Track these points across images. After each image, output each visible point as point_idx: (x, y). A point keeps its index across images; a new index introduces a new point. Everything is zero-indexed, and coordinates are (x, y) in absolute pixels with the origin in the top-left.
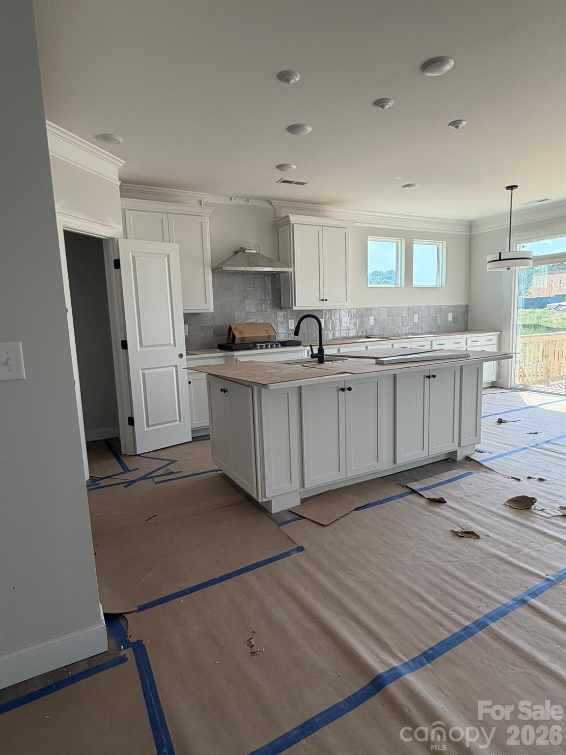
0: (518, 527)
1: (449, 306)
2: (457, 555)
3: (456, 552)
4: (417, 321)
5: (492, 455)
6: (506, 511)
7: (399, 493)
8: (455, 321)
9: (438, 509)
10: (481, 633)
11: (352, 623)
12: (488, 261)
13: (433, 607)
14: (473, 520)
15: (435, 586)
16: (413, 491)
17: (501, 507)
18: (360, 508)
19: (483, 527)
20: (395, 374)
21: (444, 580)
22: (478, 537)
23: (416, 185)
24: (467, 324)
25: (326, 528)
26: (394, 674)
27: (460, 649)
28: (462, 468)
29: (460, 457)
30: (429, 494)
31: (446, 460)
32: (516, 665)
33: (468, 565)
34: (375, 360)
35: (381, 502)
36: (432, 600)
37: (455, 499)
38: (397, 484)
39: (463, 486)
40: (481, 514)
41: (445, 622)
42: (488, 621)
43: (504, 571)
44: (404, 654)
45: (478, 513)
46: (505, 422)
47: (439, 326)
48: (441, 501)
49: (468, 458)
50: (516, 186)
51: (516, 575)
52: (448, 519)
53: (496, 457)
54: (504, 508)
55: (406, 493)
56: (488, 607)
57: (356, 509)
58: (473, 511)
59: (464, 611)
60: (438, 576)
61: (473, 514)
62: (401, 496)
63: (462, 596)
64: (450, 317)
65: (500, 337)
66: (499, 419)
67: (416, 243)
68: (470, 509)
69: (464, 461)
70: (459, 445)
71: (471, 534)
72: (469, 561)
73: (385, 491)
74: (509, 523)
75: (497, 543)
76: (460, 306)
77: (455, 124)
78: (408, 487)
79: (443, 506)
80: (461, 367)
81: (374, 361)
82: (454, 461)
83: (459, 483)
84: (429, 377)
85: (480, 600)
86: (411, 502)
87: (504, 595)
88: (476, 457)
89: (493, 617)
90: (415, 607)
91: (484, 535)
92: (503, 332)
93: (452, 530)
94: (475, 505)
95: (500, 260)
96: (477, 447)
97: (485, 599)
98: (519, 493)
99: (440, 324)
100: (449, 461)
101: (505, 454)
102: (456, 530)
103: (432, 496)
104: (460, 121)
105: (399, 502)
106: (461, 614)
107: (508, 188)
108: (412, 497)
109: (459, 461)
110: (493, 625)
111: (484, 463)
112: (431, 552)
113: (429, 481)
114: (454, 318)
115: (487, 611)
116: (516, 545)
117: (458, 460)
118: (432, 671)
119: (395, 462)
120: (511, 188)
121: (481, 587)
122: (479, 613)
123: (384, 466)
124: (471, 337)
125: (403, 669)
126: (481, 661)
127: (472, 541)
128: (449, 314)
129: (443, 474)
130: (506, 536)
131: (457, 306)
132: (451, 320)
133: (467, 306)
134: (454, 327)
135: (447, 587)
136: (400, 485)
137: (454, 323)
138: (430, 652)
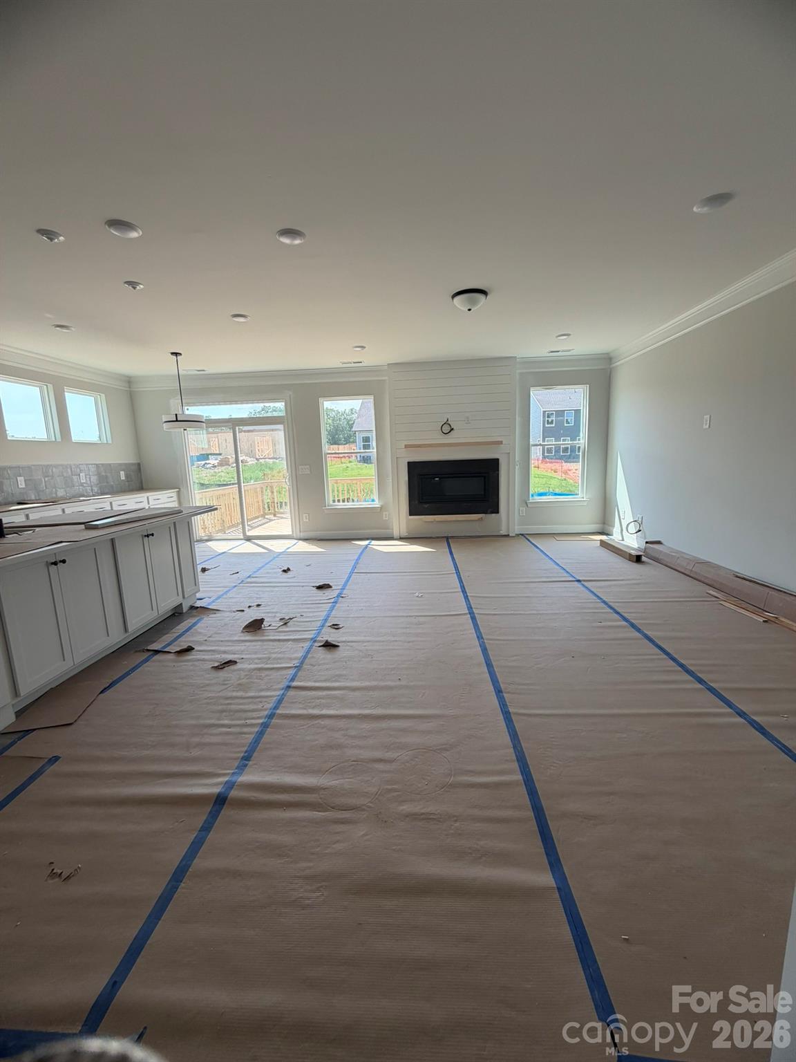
0: (259, 643)
1: (120, 464)
2: (226, 682)
3: (225, 681)
4: (84, 481)
5: (211, 600)
6: (245, 636)
7: (142, 659)
8: (129, 479)
9: (190, 656)
10: (274, 721)
11: (166, 780)
12: (164, 420)
13: (229, 726)
14: (225, 652)
15: (222, 711)
16: (157, 652)
17: (239, 634)
18: (105, 689)
19: (235, 654)
20: (112, 539)
21: (228, 704)
22: (235, 662)
23: (73, 329)
24: (141, 482)
25: (73, 726)
26: (230, 785)
27: (266, 738)
28: (191, 617)
29: (185, 609)
30: (175, 648)
31: (173, 615)
32: (303, 725)
33: (240, 684)
34: (83, 525)
35: (127, 674)
36: (226, 722)
37: (200, 643)
38: (136, 652)
39: (202, 631)
40: (229, 646)
41: (246, 730)
42: (274, 711)
43: (267, 676)
44: (229, 769)
45: (226, 646)
46: (208, 569)
47: (112, 486)
48: (190, 649)
49: (192, 608)
50: (180, 354)
51: (274, 674)
52: (204, 660)
53: (216, 599)
54: (242, 634)
55: (150, 656)
56: (269, 703)
57: (102, 692)
58: (221, 646)
59: (254, 714)
60: (222, 704)
61: (223, 649)
62: (146, 660)
63: (246, 707)
64: (123, 475)
65: (179, 493)
66: (202, 568)
67: (67, 392)
68: (217, 646)
69: (190, 611)
70: (184, 597)
71: (231, 663)
72: (238, 682)
73: (126, 662)
74: (253, 643)
75: (251, 661)
76: (133, 464)
77: (133, 284)
78: (148, 650)
79: (193, 652)
80: (175, 523)
81: (83, 527)
82: (181, 613)
83: (196, 630)
84: (148, 536)
85: (261, 702)
86: (160, 661)
87: (275, 690)
88: (199, 604)
89: (276, 708)
90: (217, 735)
91: (239, 659)
92: (182, 489)
93: (213, 667)
94: (219, 641)
95: (177, 421)
96: (198, 595)
97: (264, 700)
98: (247, 621)
99: (112, 483)
100: (177, 614)
101: (222, 595)
102: (216, 665)
103: (178, 649)
104: (138, 284)
105: (146, 666)
106: (253, 718)
107: (172, 353)
108: (157, 657)
109: (186, 612)
110: (278, 712)
111: (210, 607)
112: (204, 691)
113: (167, 638)
114: (127, 476)
115: (271, 705)
116: (265, 656)
117: (184, 611)
118: (255, 764)
119: (126, 630)
120: (176, 354)
121: (257, 694)
122: (266, 710)
123: (117, 638)
124: (152, 495)
125: (234, 779)
126: (283, 737)
127: (233, 667)
128: (121, 472)
129: (177, 627)
130: (256, 653)
131: (129, 464)
132: (124, 478)
133: (139, 464)
134: (129, 486)
135: (233, 707)
136: (140, 651)
137: (128, 481)
138: (246, 754)
